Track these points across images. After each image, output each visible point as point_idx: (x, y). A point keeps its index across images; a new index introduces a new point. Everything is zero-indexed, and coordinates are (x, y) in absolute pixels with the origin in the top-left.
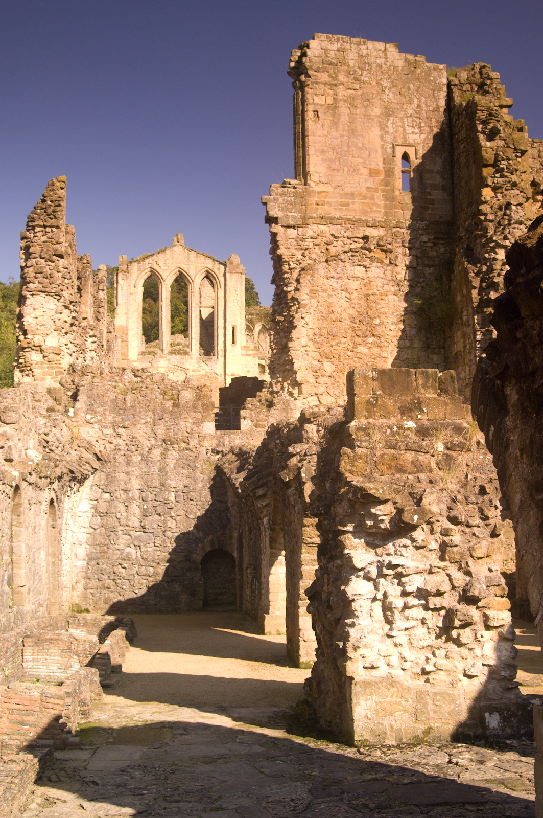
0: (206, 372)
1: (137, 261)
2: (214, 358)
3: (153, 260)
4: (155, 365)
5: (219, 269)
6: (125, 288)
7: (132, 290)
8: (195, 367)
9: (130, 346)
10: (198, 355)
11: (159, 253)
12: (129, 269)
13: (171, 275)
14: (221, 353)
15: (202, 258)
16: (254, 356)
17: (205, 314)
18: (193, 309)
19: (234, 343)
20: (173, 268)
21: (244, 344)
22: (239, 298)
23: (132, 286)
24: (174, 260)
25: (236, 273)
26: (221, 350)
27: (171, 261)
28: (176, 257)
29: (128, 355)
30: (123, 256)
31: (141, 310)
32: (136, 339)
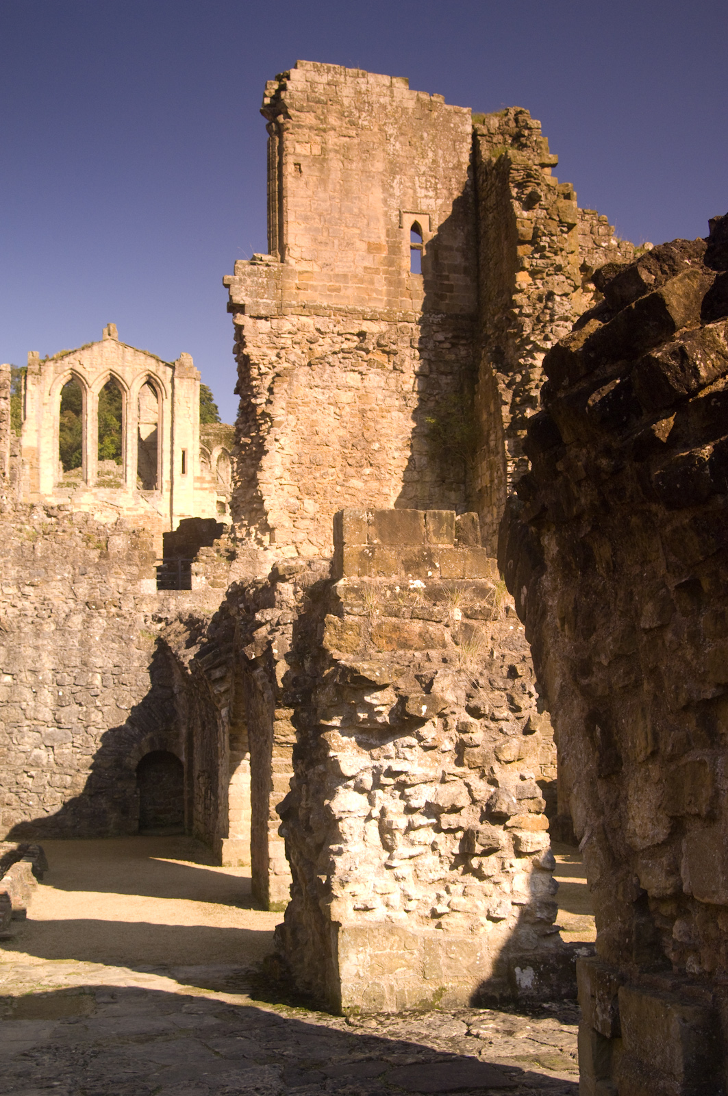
0: (146, 512)
1: (53, 359)
2: (157, 492)
3: (75, 359)
4: (76, 501)
5: (164, 373)
6: (36, 396)
7: (46, 398)
8: (131, 504)
9: (42, 475)
10: (135, 488)
11: (83, 349)
12: (42, 371)
13: (99, 379)
14: (166, 486)
15: (142, 357)
16: (211, 490)
17: (146, 433)
18: (129, 426)
19: (184, 472)
20: (102, 370)
21: (198, 474)
22: (191, 412)
23: (46, 394)
24: (104, 360)
25: (188, 378)
26: (166, 481)
27: (100, 360)
28: (107, 355)
29: (39, 487)
30: (34, 352)
31: (57, 426)
32: (50, 466)
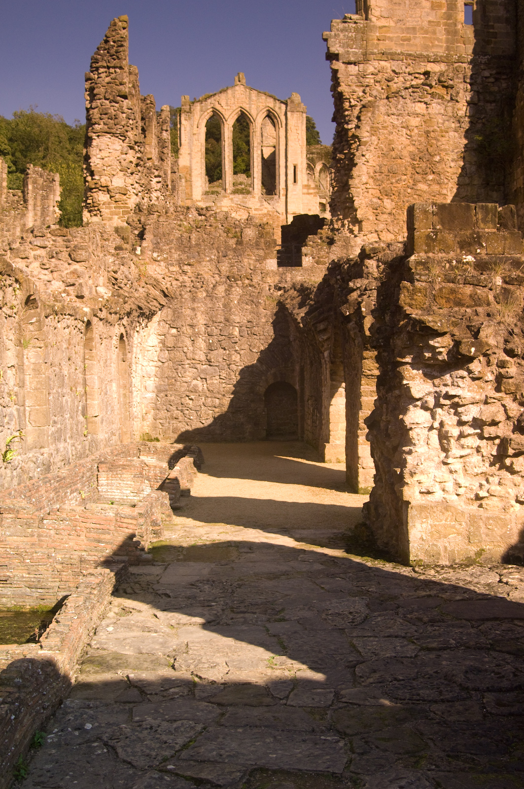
0: (268, 211)
1: (199, 101)
2: (276, 197)
3: (215, 100)
4: (219, 205)
5: (280, 108)
6: (188, 129)
7: (195, 130)
8: (258, 205)
9: (193, 186)
10: (260, 194)
11: (221, 92)
12: (192, 110)
13: (233, 115)
14: (282, 192)
15: (264, 97)
16: (315, 194)
17: (267, 153)
18: (255, 149)
19: (295, 181)
20: (234, 108)
21: (306, 183)
22: (300, 137)
23: (195, 127)
24: (236, 100)
25: (297, 112)
26: (283, 188)
27: (233, 101)
28: (238, 96)
29: (192, 195)
30: (186, 96)
31: (204, 150)
32: (199, 179)
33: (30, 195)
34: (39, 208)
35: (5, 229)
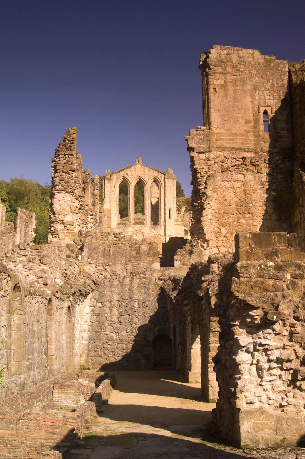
0: (154, 234)
1: (115, 173)
2: (159, 226)
3: (124, 172)
4: (126, 231)
5: (161, 177)
6: (109, 188)
7: (113, 189)
8: (149, 231)
9: (112, 220)
10: (150, 225)
11: (128, 168)
12: (111, 178)
13: (134, 180)
14: (163, 224)
15: (152, 171)
16: (181, 225)
17: (154, 202)
18: (147, 199)
19: (170, 218)
20: (135, 177)
21: (176, 218)
22: (172, 193)
23: (113, 187)
24: (136, 172)
25: (171, 179)
26: (163, 222)
27: (134, 173)
28: (137, 170)
29: (111, 225)
30: (108, 170)
31: (118, 200)
32: (115, 216)
33: (18, 225)
34: (23, 232)
35: (3, 244)
